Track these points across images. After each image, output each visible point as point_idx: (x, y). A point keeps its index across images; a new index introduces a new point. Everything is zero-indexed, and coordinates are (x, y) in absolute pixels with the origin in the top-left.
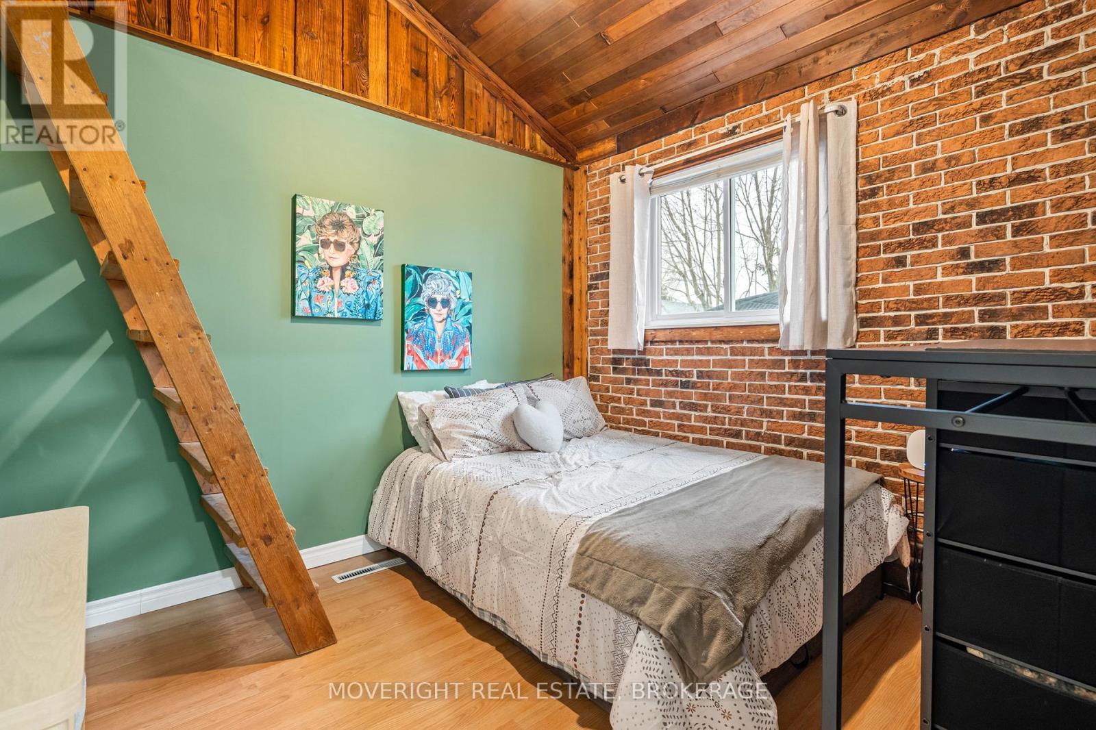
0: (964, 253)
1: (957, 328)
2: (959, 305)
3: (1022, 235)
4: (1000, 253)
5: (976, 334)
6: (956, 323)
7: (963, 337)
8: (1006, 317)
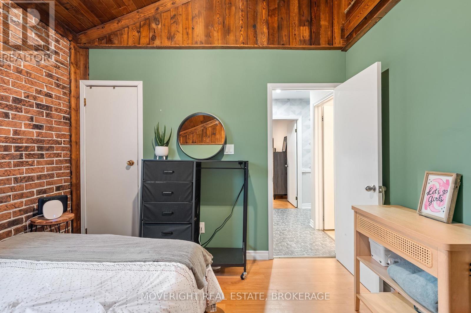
0: (32, 119)
1: (30, 154)
2: (31, 143)
3: (48, 118)
4: (43, 123)
5: (36, 157)
6: (30, 151)
7: (32, 158)
8: (45, 150)
